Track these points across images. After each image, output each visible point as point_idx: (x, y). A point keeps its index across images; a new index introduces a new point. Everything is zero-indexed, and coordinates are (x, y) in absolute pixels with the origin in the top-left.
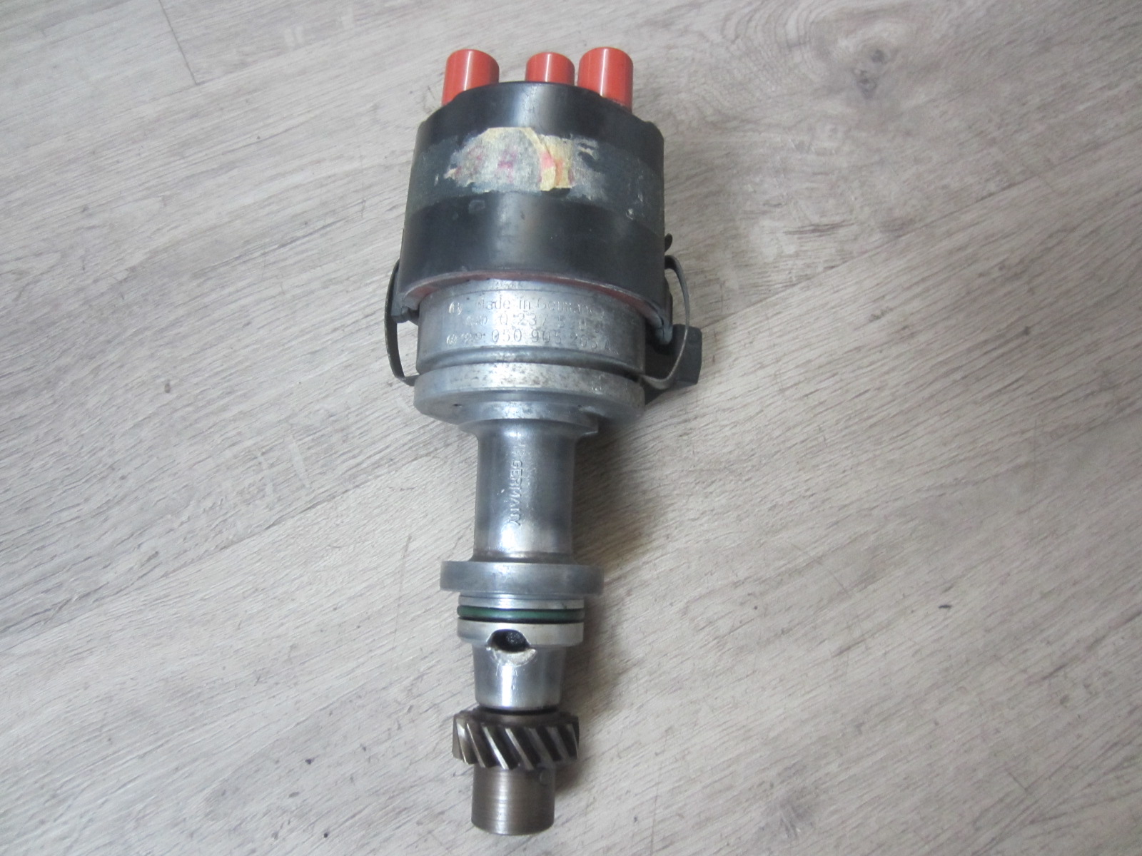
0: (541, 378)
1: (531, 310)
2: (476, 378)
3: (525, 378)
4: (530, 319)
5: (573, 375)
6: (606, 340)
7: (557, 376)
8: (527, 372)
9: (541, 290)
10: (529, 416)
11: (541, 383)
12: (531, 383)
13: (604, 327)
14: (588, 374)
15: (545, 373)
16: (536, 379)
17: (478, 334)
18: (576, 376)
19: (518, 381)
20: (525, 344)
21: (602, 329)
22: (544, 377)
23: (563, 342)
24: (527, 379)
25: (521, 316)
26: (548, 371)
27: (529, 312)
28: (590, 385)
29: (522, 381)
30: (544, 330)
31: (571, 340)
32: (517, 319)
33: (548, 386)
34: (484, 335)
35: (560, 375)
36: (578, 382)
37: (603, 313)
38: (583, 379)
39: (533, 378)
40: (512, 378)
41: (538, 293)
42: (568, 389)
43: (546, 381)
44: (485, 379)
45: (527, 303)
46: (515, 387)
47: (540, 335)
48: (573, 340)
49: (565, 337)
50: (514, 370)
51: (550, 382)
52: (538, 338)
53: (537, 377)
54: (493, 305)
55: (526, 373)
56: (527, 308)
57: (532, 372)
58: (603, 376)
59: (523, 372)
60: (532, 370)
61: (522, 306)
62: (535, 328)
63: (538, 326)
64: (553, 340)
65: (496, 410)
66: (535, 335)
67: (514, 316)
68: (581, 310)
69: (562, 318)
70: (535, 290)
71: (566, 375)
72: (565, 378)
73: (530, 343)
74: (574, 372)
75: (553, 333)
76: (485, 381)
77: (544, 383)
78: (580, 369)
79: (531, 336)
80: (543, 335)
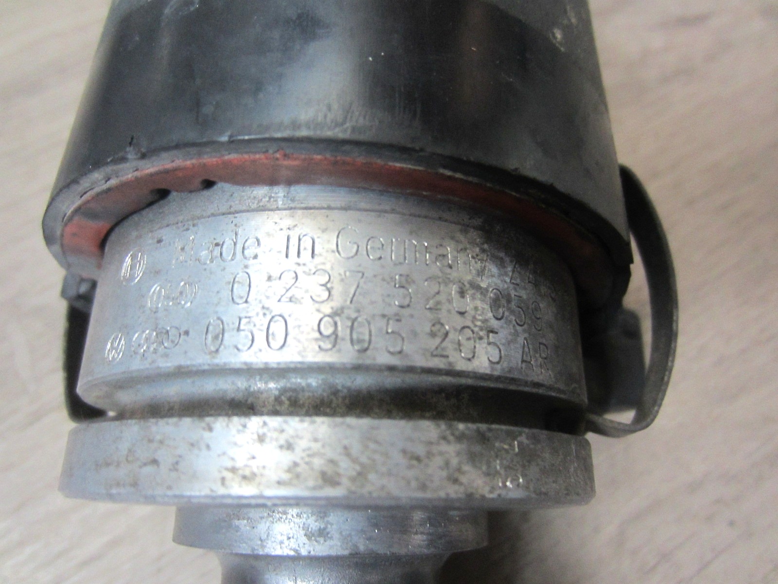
0: (345, 465)
1: (317, 260)
2: (155, 462)
3: (296, 464)
4: (313, 285)
5: (444, 447)
6: (521, 340)
7: (398, 458)
8: (302, 444)
9: (346, 209)
10: (321, 549)
11: (345, 481)
12: (311, 483)
13: (513, 305)
14: (483, 438)
15: (356, 448)
16: (330, 470)
17: (173, 332)
18: (451, 450)
19: (273, 475)
20: (298, 359)
21: (512, 312)
22: (355, 460)
23: (407, 348)
24: (302, 469)
25: (288, 278)
26: (367, 438)
27: (312, 265)
28: (490, 474)
29: (286, 476)
30: (354, 315)
31: (435, 342)
32: (278, 287)
33: (368, 488)
34: (187, 333)
35: (404, 452)
36: (459, 470)
37: (509, 269)
38: (473, 458)
39: (318, 462)
40: (254, 466)
41: (335, 214)
42: (429, 495)
43: (361, 475)
44: (175, 467)
45: (307, 243)
46: (262, 497)
47: (343, 331)
48: (438, 340)
49: (414, 334)
50: (261, 439)
51: (372, 476)
52: (335, 338)
53: (332, 461)
54: (217, 251)
55: (298, 450)
56: (306, 254)
57: (316, 446)
58: (523, 439)
59: (289, 446)
60: (316, 440)
61: (293, 251)
62: (327, 309)
63: (336, 303)
64: (379, 343)
65: (237, 529)
66: (327, 330)
67: (269, 278)
68: (455, 259)
69: (406, 282)
70: (329, 208)
71: (421, 450)
72: (418, 459)
73: (314, 356)
74: (444, 438)
75: (382, 323)
76: (174, 474)
77: (353, 480)
78: (461, 426)
79: (317, 335)
80: (352, 328)
